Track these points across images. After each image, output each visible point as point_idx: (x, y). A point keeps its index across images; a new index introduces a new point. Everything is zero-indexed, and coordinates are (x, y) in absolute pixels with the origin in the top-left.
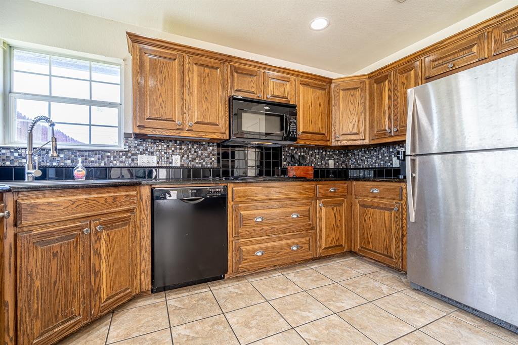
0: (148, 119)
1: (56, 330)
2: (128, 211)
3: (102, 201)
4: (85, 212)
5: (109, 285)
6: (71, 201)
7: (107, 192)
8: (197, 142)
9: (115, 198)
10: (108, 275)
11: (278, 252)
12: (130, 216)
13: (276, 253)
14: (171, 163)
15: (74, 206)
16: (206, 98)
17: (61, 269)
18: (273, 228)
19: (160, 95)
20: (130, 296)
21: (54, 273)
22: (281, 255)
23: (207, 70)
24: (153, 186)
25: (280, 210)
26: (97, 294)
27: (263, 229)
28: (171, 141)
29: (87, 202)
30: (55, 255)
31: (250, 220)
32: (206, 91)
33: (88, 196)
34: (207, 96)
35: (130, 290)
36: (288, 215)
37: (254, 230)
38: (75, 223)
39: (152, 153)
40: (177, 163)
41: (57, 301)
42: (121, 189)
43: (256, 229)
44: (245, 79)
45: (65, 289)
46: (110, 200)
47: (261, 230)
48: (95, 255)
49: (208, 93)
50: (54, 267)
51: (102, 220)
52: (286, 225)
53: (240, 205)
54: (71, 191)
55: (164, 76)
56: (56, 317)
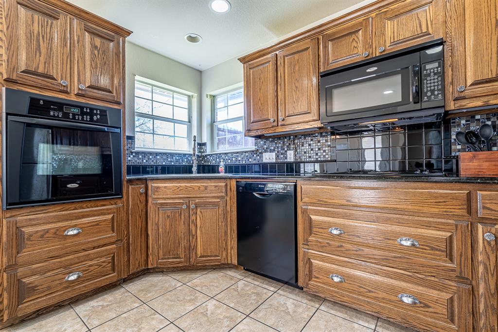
0: (253, 123)
1: (170, 260)
2: (218, 197)
3: (197, 188)
4: (185, 194)
5: (202, 248)
6: (177, 186)
7: (202, 183)
8: (309, 134)
9: (206, 188)
10: (202, 240)
11: (370, 291)
12: (219, 202)
13: (366, 290)
14: (286, 158)
15: (178, 190)
16: (296, 87)
17: (171, 226)
18: (360, 250)
19: (259, 99)
20: (219, 262)
21: (168, 227)
22: (375, 298)
23: (296, 56)
24: (238, 180)
25: (373, 226)
26: (193, 249)
27: (341, 246)
28: (286, 138)
29: (186, 188)
30: (168, 217)
31: (322, 228)
32: (296, 79)
33: (187, 185)
34: (297, 85)
35: (219, 258)
36: (390, 237)
37: (328, 243)
38: (179, 200)
39: (271, 151)
40: (290, 158)
41: (170, 244)
42: (213, 181)
43: (331, 242)
44: (343, 42)
45: (174, 238)
46: (202, 188)
47: (338, 247)
48: (192, 223)
49: (298, 81)
50: (168, 224)
51: (197, 201)
52: (386, 253)
53: (309, 207)
54: (178, 180)
55: (261, 81)
56: (169, 252)
